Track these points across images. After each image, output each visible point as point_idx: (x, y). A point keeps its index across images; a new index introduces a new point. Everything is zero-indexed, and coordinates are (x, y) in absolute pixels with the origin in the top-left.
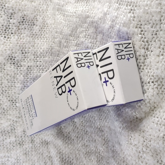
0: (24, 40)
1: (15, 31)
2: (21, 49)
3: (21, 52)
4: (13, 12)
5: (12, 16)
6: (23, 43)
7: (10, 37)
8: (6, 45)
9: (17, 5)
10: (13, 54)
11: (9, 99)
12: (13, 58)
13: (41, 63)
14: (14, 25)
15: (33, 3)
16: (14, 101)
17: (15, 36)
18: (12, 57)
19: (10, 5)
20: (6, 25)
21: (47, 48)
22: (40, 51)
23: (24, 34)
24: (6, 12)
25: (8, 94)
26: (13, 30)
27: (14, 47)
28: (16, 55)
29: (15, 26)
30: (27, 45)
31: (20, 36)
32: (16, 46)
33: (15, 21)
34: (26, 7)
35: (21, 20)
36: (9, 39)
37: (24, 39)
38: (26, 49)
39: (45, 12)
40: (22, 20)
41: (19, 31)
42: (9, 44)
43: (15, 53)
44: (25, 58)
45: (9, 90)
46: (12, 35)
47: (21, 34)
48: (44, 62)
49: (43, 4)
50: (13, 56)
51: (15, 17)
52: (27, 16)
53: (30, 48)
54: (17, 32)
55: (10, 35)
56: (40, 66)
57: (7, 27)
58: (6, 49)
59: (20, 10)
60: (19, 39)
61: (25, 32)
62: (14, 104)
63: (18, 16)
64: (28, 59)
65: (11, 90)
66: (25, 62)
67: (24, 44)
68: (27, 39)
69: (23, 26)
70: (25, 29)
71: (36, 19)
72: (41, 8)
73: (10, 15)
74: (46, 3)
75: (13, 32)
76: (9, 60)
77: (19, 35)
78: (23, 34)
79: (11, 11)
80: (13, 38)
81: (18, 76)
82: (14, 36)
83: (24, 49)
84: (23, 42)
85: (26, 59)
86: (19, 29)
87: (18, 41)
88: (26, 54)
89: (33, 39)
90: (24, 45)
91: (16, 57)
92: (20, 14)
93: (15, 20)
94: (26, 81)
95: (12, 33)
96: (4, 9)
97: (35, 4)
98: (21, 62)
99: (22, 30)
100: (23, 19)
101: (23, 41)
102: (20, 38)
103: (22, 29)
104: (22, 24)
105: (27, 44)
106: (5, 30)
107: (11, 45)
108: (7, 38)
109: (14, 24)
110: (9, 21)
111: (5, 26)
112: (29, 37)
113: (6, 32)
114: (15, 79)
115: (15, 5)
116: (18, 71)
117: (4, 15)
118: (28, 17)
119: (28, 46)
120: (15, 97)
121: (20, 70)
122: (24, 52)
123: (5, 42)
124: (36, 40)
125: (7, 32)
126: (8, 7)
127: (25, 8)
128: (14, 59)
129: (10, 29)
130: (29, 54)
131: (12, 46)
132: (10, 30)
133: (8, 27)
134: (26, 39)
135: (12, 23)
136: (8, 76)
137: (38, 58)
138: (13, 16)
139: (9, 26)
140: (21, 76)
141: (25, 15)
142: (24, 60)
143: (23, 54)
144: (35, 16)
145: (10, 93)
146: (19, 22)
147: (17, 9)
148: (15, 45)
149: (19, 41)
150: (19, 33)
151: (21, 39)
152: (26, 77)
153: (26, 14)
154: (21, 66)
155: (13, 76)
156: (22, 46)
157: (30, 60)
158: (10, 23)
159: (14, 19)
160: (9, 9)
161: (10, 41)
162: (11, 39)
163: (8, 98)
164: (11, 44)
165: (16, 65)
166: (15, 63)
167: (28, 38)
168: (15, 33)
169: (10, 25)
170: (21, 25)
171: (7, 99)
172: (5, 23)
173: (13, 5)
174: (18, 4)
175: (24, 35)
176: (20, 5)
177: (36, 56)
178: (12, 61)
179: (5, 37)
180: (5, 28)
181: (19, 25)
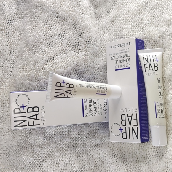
3: (84, 66)
5: (81, 36)
6: (87, 58)
7: (78, 52)
8: (75, 58)
9: (86, 27)
10: (78, 66)
13: (98, 76)
14: (82, 43)
15: (95, 28)
18: (77, 69)
19: (81, 26)
20: (76, 42)
21: (103, 65)
22: (98, 66)
23: (89, 51)
24: (77, 31)
28: (80, 67)
29: (83, 44)
30: (89, 61)
31: (85, 53)
33: (83, 40)
34: (91, 30)
35: (88, 39)
36: (77, 54)
37: (88, 56)
38: (88, 64)
39: (102, 37)
44: (87, 71)
46: (80, 51)
47: (87, 51)
48: (100, 75)
49: (100, 30)
50: (78, 68)
51: (84, 37)
53: (91, 63)
54: (84, 49)
55: (78, 51)
56: (97, 78)
57: (77, 43)
58: (74, 61)
59: (87, 31)
63: (86, 36)
64: (89, 72)
66: (86, 74)
69: (89, 45)
70: (90, 47)
71: (96, 40)
72: (99, 33)
73: (80, 34)
74: (103, 29)
75: (81, 48)
76: (74, 70)
77: (85, 52)
79: (81, 31)
80: (80, 53)
82: (81, 51)
83: (86, 64)
86: (85, 47)
88: (88, 68)
90: (87, 60)
91: (80, 69)
92: (88, 35)
95: (80, 49)
96: (76, 29)
98: (83, 73)
99: (88, 48)
103: (88, 47)
104: (88, 43)
105: (89, 60)
106: (75, 46)
107: (78, 58)
108: (76, 52)
109: (82, 42)
110: (79, 39)
113: (75, 48)
118: (92, 38)
122: (86, 66)
123: (74, 56)
124: (95, 57)
125: (77, 48)
126: (79, 27)
128: (78, 71)
129: (78, 45)
130: (90, 68)
131: (79, 59)
132: (78, 46)
133: (78, 44)
137: (96, 72)
138: (82, 36)
139: (78, 43)
142: (85, 72)
143: (85, 68)
144: (96, 39)
146: (86, 41)
148: (81, 59)
149: (85, 57)
151: (86, 55)
153: (91, 35)
154: (83, 77)
157: (90, 73)
159: (83, 38)
161: (78, 55)
164: (78, 57)
165: (79, 76)
166: (78, 74)
167: (91, 55)
169: (79, 42)
172: (75, 40)
173: (83, 27)
175: (89, 52)
176: (88, 27)
177: (95, 70)
178: (76, 72)
179: (74, 52)
180: (75, 44)
181: (85, 43)
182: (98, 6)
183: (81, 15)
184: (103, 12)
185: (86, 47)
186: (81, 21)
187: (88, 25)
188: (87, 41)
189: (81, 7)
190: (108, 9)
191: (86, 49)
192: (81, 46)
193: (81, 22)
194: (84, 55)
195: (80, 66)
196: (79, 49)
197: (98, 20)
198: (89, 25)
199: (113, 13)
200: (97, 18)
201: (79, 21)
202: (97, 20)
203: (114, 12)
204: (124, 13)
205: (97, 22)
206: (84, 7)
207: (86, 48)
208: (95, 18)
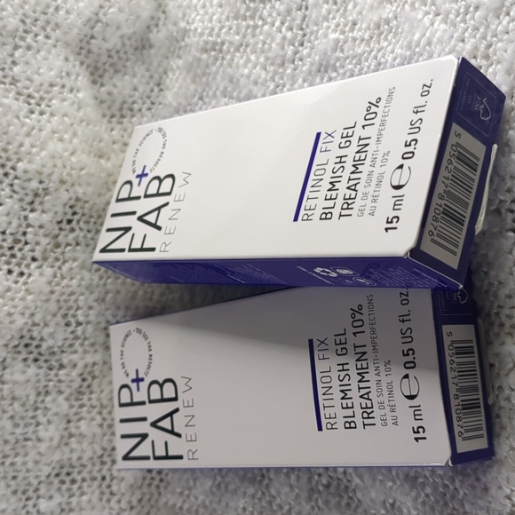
0: (74, 281)
1: (45, 250)
2: (63, 312)
3: (63, 322)
4: (41, 186)
5: (37, 203)
6: (68, 291)
7: (26, 271)
8: (13, 299)
9: (55, 166)
10: (35, 328)
11: (13, 488)
12: (35, 343)
14: (41, 231)
15: (103, 161)
16: (30, 493)
17: (44, 267)
18: (32, 338)
19: (34, 166)
20: (13, 231)
23: (75, 260)
24: (16, 188)
25: (11, 469)
26: (38, 247)
27: (39, 304)
28: (47, 331)
29: (45, 236)
30: (82, 298)
31: (60, 268)
32: (47, 300)
33: (46, 218)
34: (83, 172)
35: (65, 214)
36: (22, 280)
37: (72, 279)
38: (79, 312)
40: (69, 217)
41: (56, 250)
42: (22, 293)
43: (42, 325)
44: (76, 338)
45: (17, 455)
46: (34, 265)
47: (64, 262)
50: (35, 334)
51: (47, 206)
52: (86, 202)
53: (91, 308)
54: (52, 254)
55: (28, 266)
57: (19, 236)
58: (13, 310)
59: (62, 182)
60: (56, 279)
61: (77, 255)
62: (30, 503)
63: (56, 203)
64: (86, 343)
65: (22, 452)
66: (76, 352)
67: (72, 294)
68: (82, 279)
69: (72, 236)
70: (78, 244)
73: (29, 199)
75: (37, 254)
76: (21, 348)
77: (58, 264)
78: (70, 262)
79: (34, 184)
80: (36, 273)
81: (49, 399)
82: (40, 267)
83: (72, 312)
84: (70, 289)
85: (78, 343)
86: (58, 246)
87: (53, 284)
88: (80, 328)
89: (101, 278)
90: (73, 298)
91: (46, 337)
92: (65, 196)
93: (44, 215)
94: (75, 418)
95: (34, 259)
96: (11, 177)
97: (109, 165)
98: (63, 352)
99: (69, 248)
100: (70, 211)
101: (68, 286)
102: (59, 275)
103: (68, 245)
104: (68, 227)
105: (82, 294)
106: (11, 248)
107: (29, 297)
108: (15, 274)
109: (41, 227)
110: (26, 218)
111: (12, 234)
112: (90, 271)
113: (13, 256)
114: (39, 412)
115: (50, 165)
116: (51, 383)
117: (11, 197)
118: (87, 205)
119: (86, 299)
120: (37, 477)
121: (56, 379)
122: (73, 321)
123: (9, 290)
124: (109, 281)
125: (19, 255)
126: (26, 172)
127: (79, 177)
128: (38, 346)
129: (26, 243)
130: (89, 326)
131: (33, 301)
132: (28, 248)
133: (23, 239)
134: (78, 277)
135: (37, 224)
136: (16, 405)
138: (41, 203)
139: (25, 234)
140: (61, 399)
141: (78, 200)
142: (72, 345)
143: (70, 329)
145: (19, 463)
146: (60, 222)
147: (55, 177)
148: (44, 298)
149: (58, 284)
150: (57, 259)
151: (63, 278)
152: (77, 404)
153: (80, 196)
154: (62, 366)
155: (32, 402)
156: (66, 301)
158: (29, 226)
159: (43, 212)
160: (30, 180)
161: (25, 283)
162: (32, 279)
163: (13, 483)
164: (30, 294)
165: (45, 365)
166: (40, 357)
167: (87, 275)
168: (45, 259)
169: (30, 230)
170: (63, 233)
171: (8, 486)
172: (10, 223)
173: (43, 166)
174: (59, 163)
175: (75, 264)
176: (64, 167)
178: (31, 353)
179: (10, 272)
180: (10, 239)
181: (56, 232)
182: (105, 71)
183: (28, 120)
184: (135, 89)
185: (63, 247)
186: (27, 142)
187: (66, 154)
188: (65, 222)
189: (19, 84)
190: (156, 77)
191: (63, 253)
192: (37, 244)
193: (33, 146)
194: (55, 276)
195: (46, 325)
196: (29, 259)
197: (119, 126)
198: (72, 154)
199: (175, 89)
200: (114, 119)
201: (21, 145)
202: (114, 125)
203: (180, 88)
204: (217, 89)
205: (114, 133)
206: (37, 83)
207: (59, 250)
208: (105, 120)
